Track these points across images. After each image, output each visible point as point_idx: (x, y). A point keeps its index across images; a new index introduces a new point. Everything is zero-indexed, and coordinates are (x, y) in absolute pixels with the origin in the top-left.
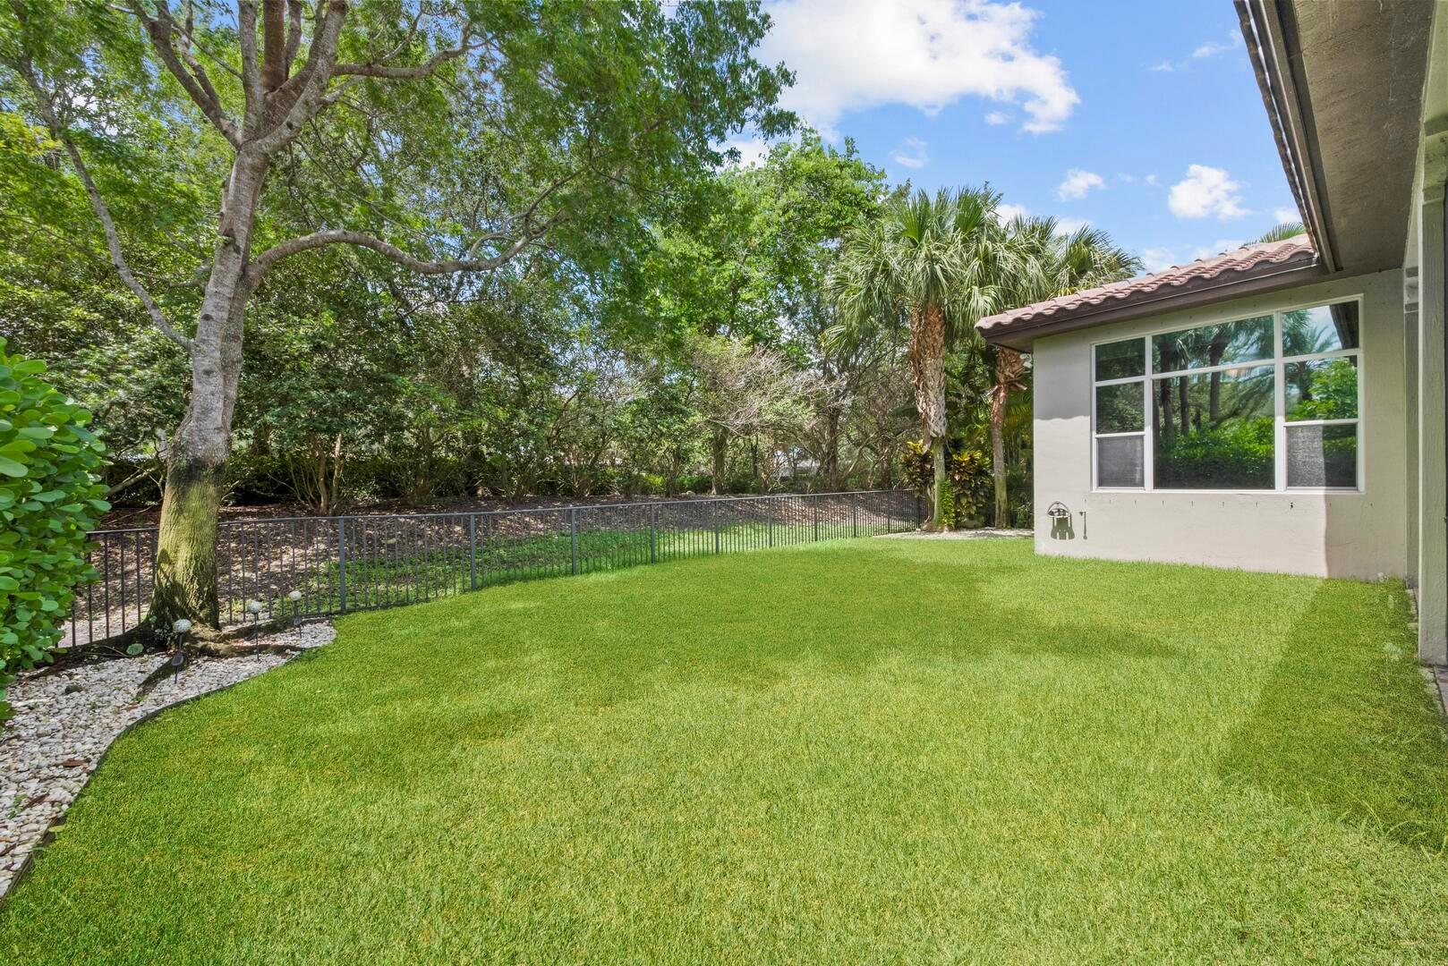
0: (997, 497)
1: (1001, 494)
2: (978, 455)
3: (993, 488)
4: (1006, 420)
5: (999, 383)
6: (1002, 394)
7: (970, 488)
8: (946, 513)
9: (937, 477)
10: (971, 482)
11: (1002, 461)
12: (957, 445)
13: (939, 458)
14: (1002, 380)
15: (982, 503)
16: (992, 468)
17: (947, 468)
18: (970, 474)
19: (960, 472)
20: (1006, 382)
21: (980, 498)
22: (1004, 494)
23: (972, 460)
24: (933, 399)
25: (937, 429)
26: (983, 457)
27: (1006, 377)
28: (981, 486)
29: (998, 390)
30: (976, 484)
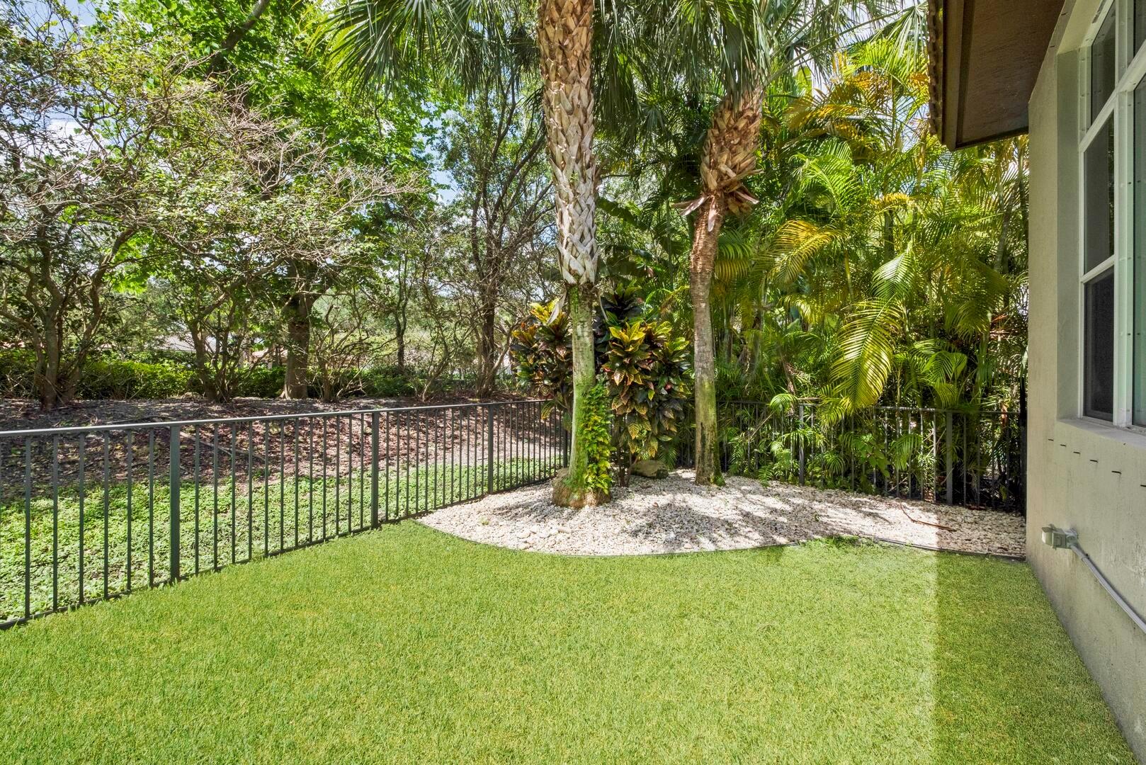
0: (700, 417)
1: (707, 413)
2: (663, 331)
3: (692, 400)
4: (718, 268)
5: (708, 192)
6: (713, 213)
7: (645, 403)
8: (593, 460)
9: (577, 378)
10: (647, 389)
11: (709, 348)
12: (622, 308)
13: (582, 334)
14: (713, 184)
15: (669, 433)
16: (690, 359)
17: (600, 358)
18: (645, 372)
19: (623, 366)
20: (722, 189)
21: (666, 426)
22: (712, 413)
23: (650, 339)
24: (567, 190)
25: (576, 265)
26: (674, 335)
27: (721, 176)
28: (669, 399)
29: (705, 207)
30: (658, 394)
